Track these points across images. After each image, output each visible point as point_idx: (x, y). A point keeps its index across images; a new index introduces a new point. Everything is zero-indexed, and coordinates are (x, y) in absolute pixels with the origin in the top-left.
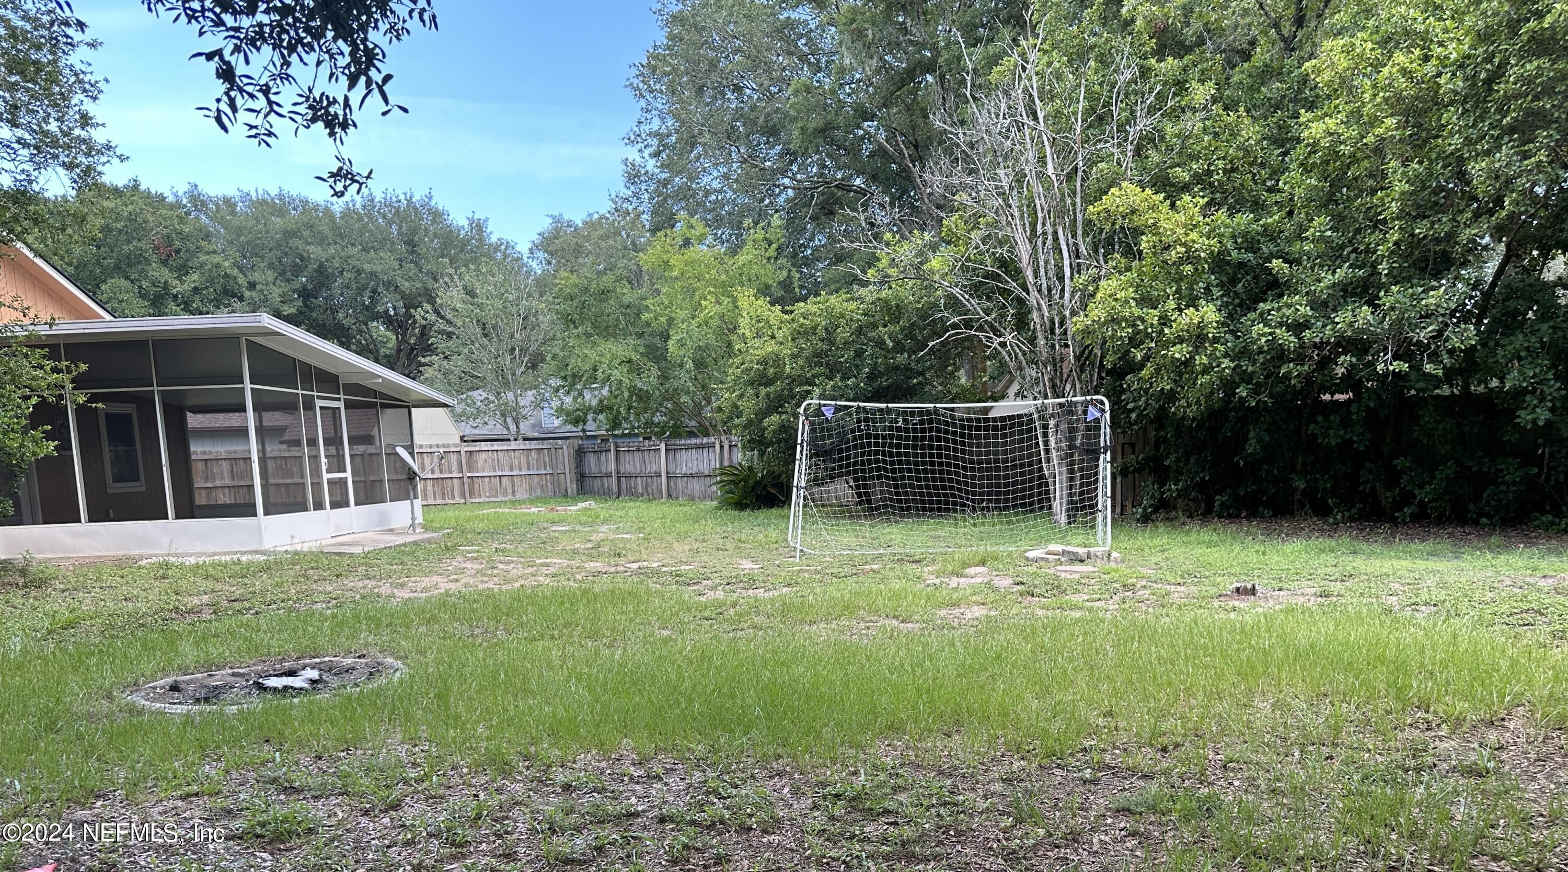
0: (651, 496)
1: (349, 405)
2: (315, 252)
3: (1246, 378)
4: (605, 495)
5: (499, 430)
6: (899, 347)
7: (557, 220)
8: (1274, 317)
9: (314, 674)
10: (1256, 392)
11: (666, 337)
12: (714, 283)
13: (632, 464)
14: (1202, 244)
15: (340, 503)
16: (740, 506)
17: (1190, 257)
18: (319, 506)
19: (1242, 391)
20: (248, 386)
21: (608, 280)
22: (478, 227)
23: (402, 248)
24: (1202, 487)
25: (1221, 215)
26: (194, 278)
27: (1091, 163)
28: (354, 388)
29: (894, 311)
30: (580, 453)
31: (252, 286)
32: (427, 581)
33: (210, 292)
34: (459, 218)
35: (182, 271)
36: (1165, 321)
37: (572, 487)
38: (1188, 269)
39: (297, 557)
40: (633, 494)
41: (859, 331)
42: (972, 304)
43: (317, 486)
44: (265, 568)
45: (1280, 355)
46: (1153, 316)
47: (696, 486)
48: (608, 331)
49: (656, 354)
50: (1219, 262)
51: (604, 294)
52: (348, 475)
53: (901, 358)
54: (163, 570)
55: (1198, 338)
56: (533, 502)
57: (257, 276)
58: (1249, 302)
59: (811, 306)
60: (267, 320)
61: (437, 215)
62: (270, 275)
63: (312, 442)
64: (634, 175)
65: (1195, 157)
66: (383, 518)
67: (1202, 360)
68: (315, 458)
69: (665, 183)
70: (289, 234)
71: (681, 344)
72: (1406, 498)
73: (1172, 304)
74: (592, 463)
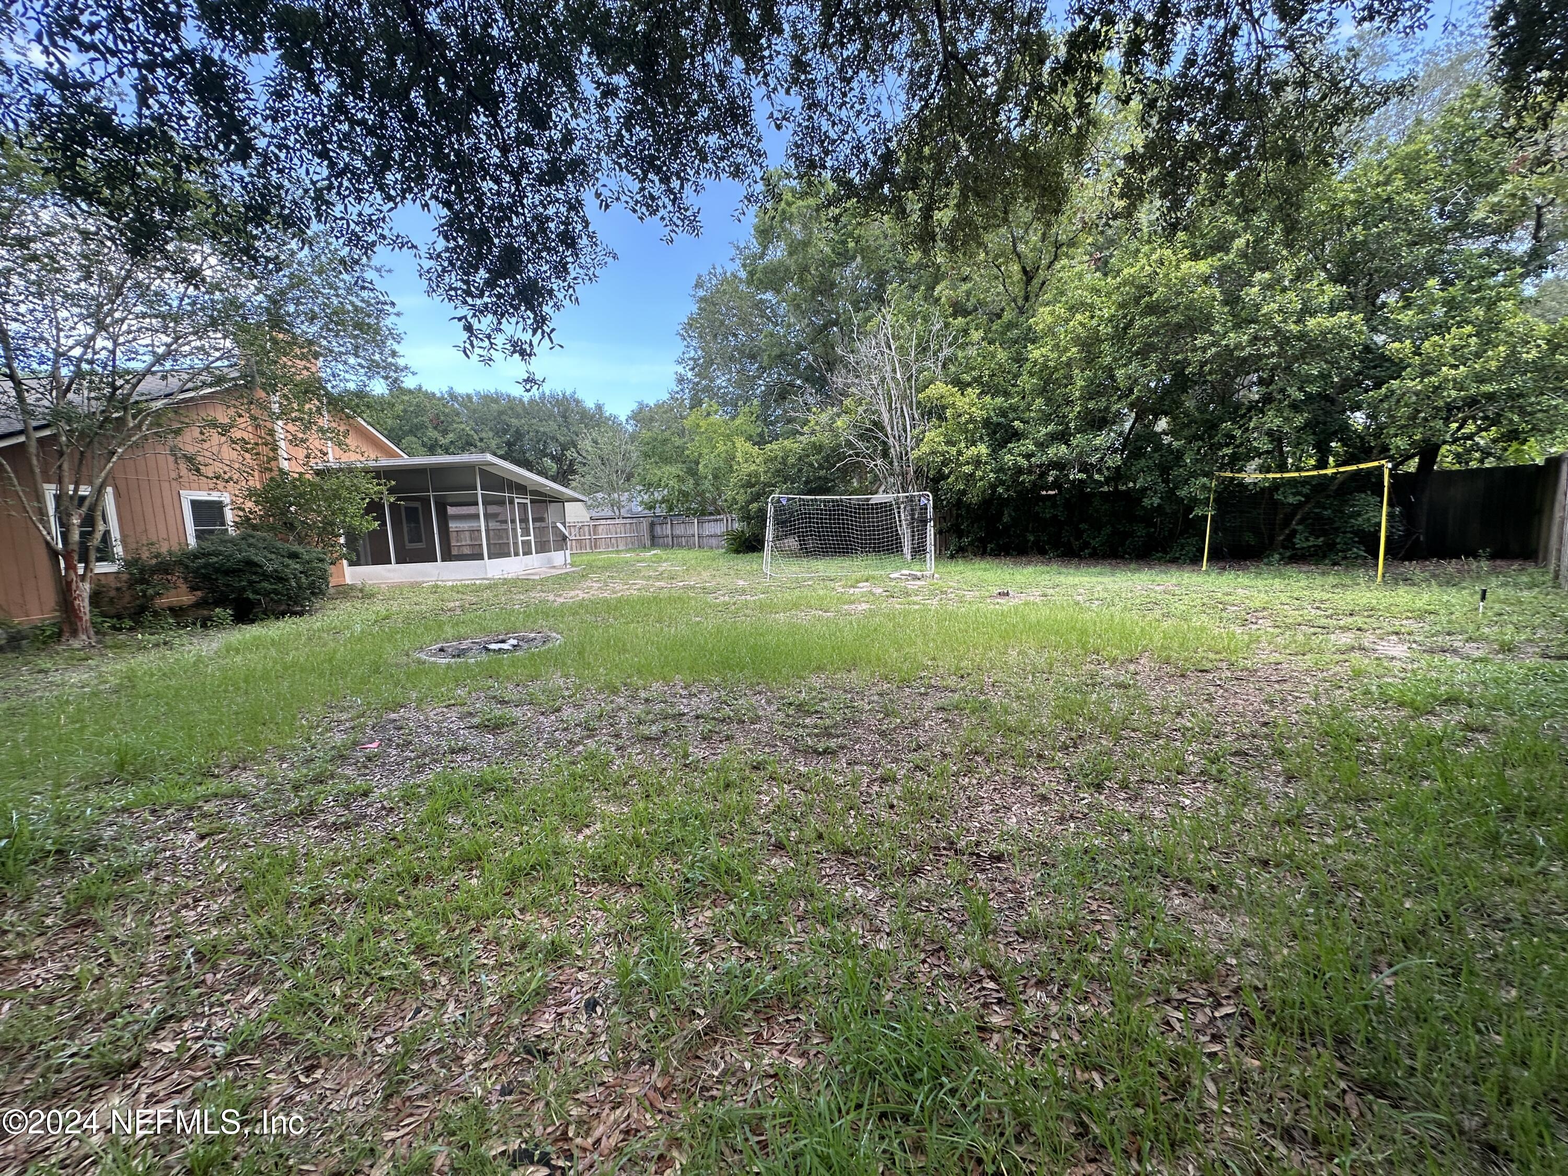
0: (690, 547)
1: (532, 501)
2: (514, 421)
3: (1002, 483)
4: (665, 546)
5: (610, 514)
6: (821, 467)
7: (640, 403)
8: (1016, 451)
9: (515, 642)
10: (1007, 490)
11: (697, 463)
12: (722, 434)
13: (679, 530)
14: (978, 414)
15: (527, 553)
16: (737, 552)
17: (972, 420)
18: (517, 554)
19: (1000, 490)
20: (479, 492)
21: (667, 434)
22: (599, 407)
23: (560, 419)
24: (981, 540)
25: (988, 398)
26: (451, 436)
27: (920, 372)
28: (534, 493)
29: (818, 448)
30: (652, 525)
31: (481, 440)
32: (572, 593)
33: (459, 444)
34: (590, 404)
35: (445, 432)
36: (960, 453)
37: (648, 543)
38: (971, 426)
39: (505, 581)
40: (680, 546)
41: (800, 459)
42: (860, 445)
43: (516, 544)
44: (489, 587)
45: (1019, 471)
46: (954, 450)
47: (714, 541)
48: (667, 460)
49: (693, 472)
50: (987, 423)
51: (665, 441)
52: (532, 538)
53: (822, 473)
54: (435, 589)
55: (977, 462)
56: (627, 551)
57: (484, 435)
58: (1003, 444)
59: (774, 446)
60: (489, 457)
61: (577, 402)
62: (491, 434)
63: (513, 521)
64: (681, 380)
65: (974, 369)
66: (550, 561)
67: (979, 473)
68: (514, 530)
69: (697, 384)
70: (501, 413)
71: (706, 466)
72: (1086, 545)
73: (963, 445)
74: (658, 529)
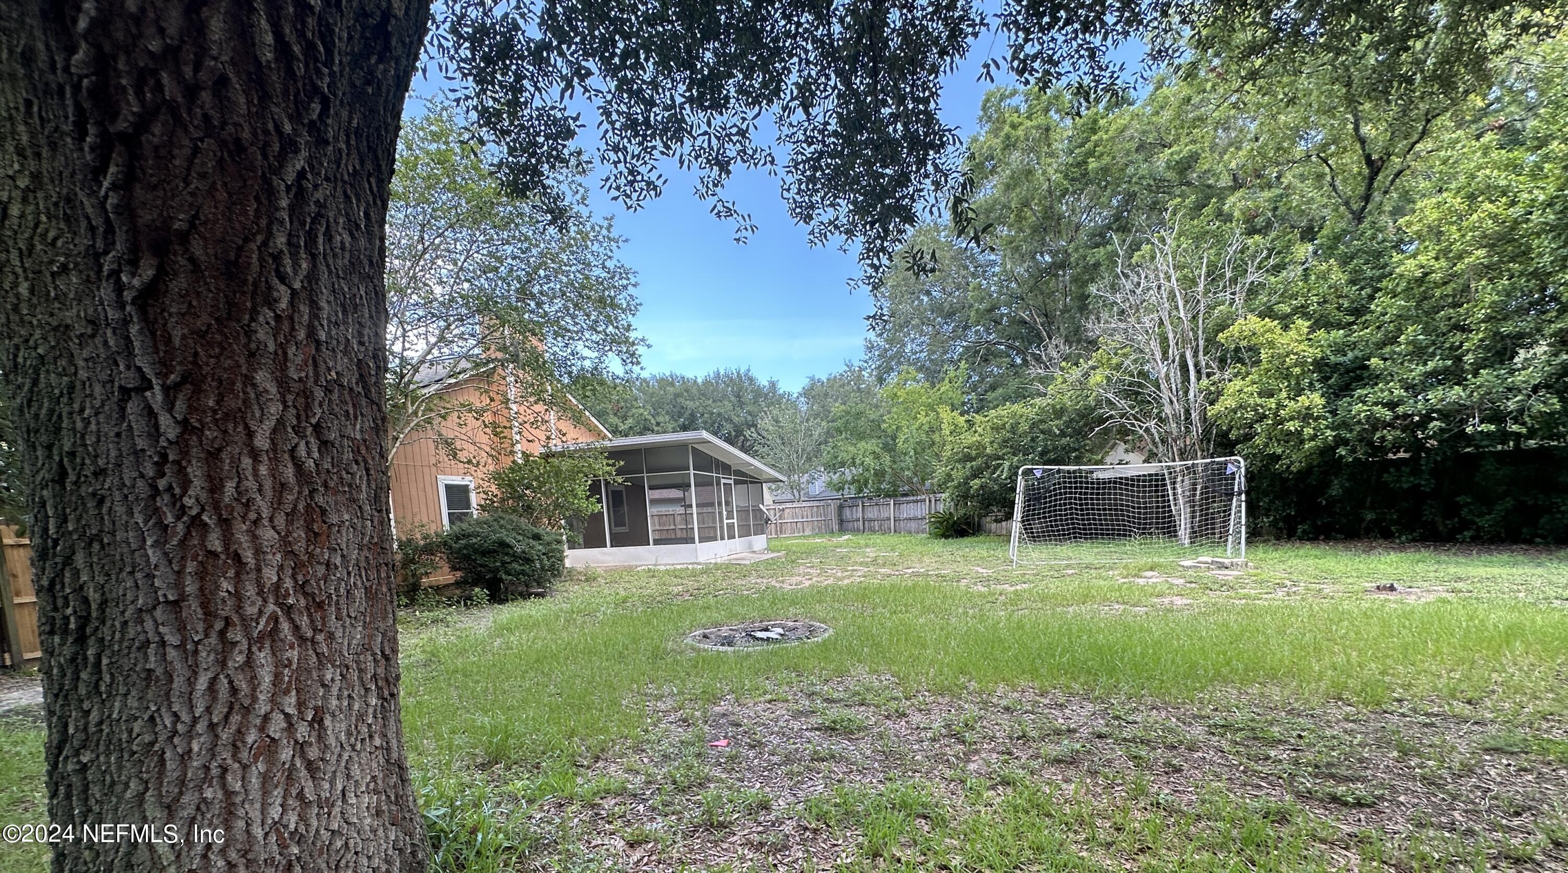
0: (885, 532)
1: (736, 482)
3: (1345, 442)
4: (856, 531)
5: (790, 497)
6: (1063, 434)
8: (1371, 399)
10: (1353, 451)
11: (894, 438)
12: (924, 404)
13: (872, 513)
14: (1311, 353)
16: (946, 537)
17: (1301, 363)
18: (722, 538)
19: (1342, 451)
22: (773, 385)
23: (733, 399)
25: (1321, 333)
26: (630, 421)
28: (738, 472)
29: (1059, 413)
30: (841, 508)
31: (658, 424)
33: (637, 429)
34: (763, 381)
35: (624, 418)
36: (1280, 406)
37: (836, 527)
38: (1297, 370)
40: (873, 531)
41: (1034, 425)
42: (1123, 404)
45: (1376, 424)
46: (1271, 402)
47: (913, 525)
48: (860, 436)
49: (889, 448)
50: (1321, 364)
51: (859, 415)
52: (736, 521)
53: (1065, 441)
55: (1306, 416)
56: (814, 536)
57: (660, 419)
58: (1347, 391)
59: (1000, 412)
60: (705, 435)
61: (751, 380)
62: (667, 418)
64: (870, 348)
67: (1308, 431)
70: (676, 395)
71: (906, 441)
72: (1465, 525)
73: (1284, 394)
74: (847, 513)
